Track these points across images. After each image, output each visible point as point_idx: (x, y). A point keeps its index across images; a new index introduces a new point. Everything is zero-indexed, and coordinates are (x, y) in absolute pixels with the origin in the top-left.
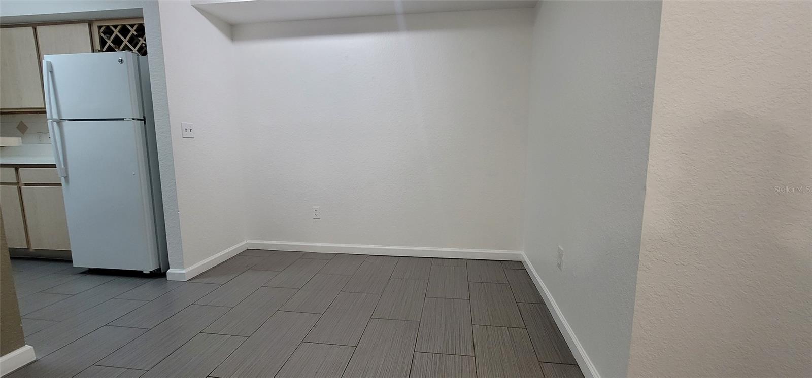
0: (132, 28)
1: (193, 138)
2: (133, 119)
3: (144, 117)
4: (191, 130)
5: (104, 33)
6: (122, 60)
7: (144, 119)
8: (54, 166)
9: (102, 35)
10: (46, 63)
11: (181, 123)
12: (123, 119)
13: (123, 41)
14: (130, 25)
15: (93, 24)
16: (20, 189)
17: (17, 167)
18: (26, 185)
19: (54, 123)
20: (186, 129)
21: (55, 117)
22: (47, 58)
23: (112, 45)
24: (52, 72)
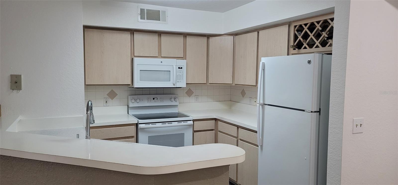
0: (318, 24)
1: (362, 133)
2: (312, 112)
3: (320, 109)
4: (361, 125)
5: (298, 31)
6: (310, 61)
7: (319, 112)
8: (256, 132)
9: (296, 32)
10: (262, 63)
11: (353, 119)
12: (304, 111)
13: (309, 36)
14: (317, 22)
15: (291, 25)
16: (237, 141)
17: (238, 127)
18: (241, 140)
19: (260, 106)
20: (357, 125)
21: (262, 102)
22: (263, 60)
23: (302, 40)
24: (264, 70)
